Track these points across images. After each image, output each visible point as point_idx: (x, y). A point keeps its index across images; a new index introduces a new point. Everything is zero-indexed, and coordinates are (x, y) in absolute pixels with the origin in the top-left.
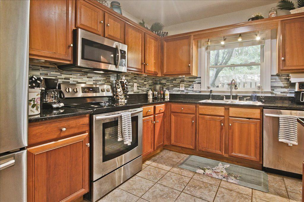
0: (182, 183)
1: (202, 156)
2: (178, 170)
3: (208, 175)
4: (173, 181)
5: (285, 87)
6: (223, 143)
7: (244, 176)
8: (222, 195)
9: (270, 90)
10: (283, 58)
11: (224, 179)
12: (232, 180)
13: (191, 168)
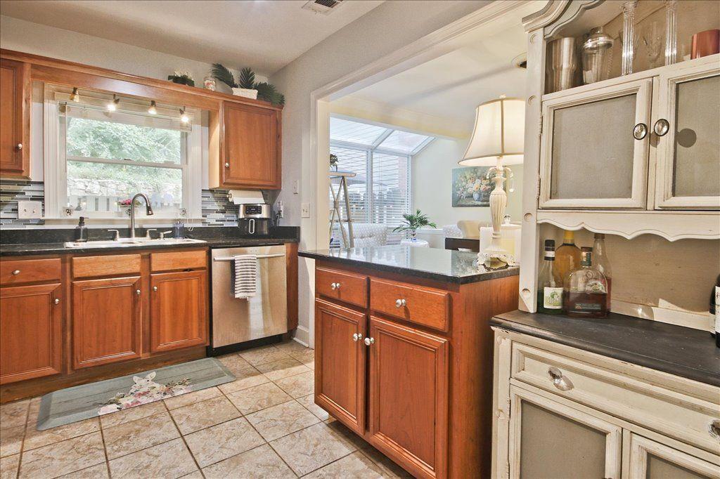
0: (89, 449)
1: (79, 382)
2: (47, 435)
3: (129, 407)
4: (61, 460)
5: (223, 212)
6: (140, 332)
7: (192, 376)
8: (185, 418)
9: (201, 217)
10: (227, 164)
11: (166, 397)
12: (180, 391)
13: (81, 413)
